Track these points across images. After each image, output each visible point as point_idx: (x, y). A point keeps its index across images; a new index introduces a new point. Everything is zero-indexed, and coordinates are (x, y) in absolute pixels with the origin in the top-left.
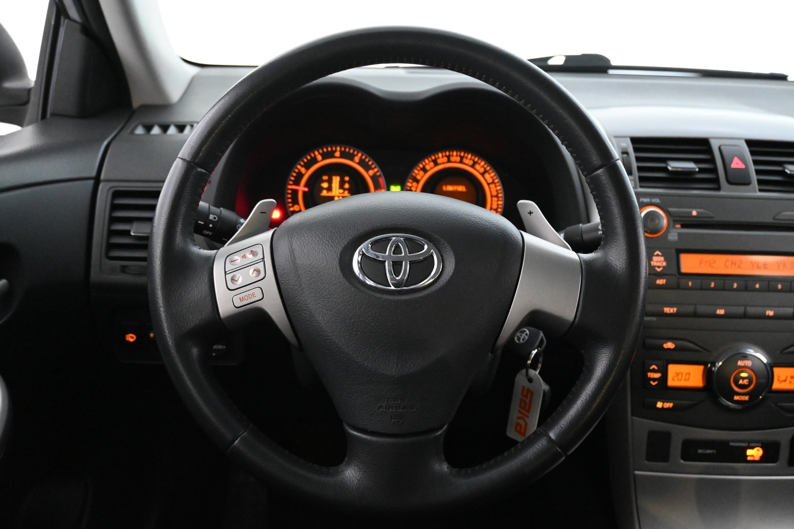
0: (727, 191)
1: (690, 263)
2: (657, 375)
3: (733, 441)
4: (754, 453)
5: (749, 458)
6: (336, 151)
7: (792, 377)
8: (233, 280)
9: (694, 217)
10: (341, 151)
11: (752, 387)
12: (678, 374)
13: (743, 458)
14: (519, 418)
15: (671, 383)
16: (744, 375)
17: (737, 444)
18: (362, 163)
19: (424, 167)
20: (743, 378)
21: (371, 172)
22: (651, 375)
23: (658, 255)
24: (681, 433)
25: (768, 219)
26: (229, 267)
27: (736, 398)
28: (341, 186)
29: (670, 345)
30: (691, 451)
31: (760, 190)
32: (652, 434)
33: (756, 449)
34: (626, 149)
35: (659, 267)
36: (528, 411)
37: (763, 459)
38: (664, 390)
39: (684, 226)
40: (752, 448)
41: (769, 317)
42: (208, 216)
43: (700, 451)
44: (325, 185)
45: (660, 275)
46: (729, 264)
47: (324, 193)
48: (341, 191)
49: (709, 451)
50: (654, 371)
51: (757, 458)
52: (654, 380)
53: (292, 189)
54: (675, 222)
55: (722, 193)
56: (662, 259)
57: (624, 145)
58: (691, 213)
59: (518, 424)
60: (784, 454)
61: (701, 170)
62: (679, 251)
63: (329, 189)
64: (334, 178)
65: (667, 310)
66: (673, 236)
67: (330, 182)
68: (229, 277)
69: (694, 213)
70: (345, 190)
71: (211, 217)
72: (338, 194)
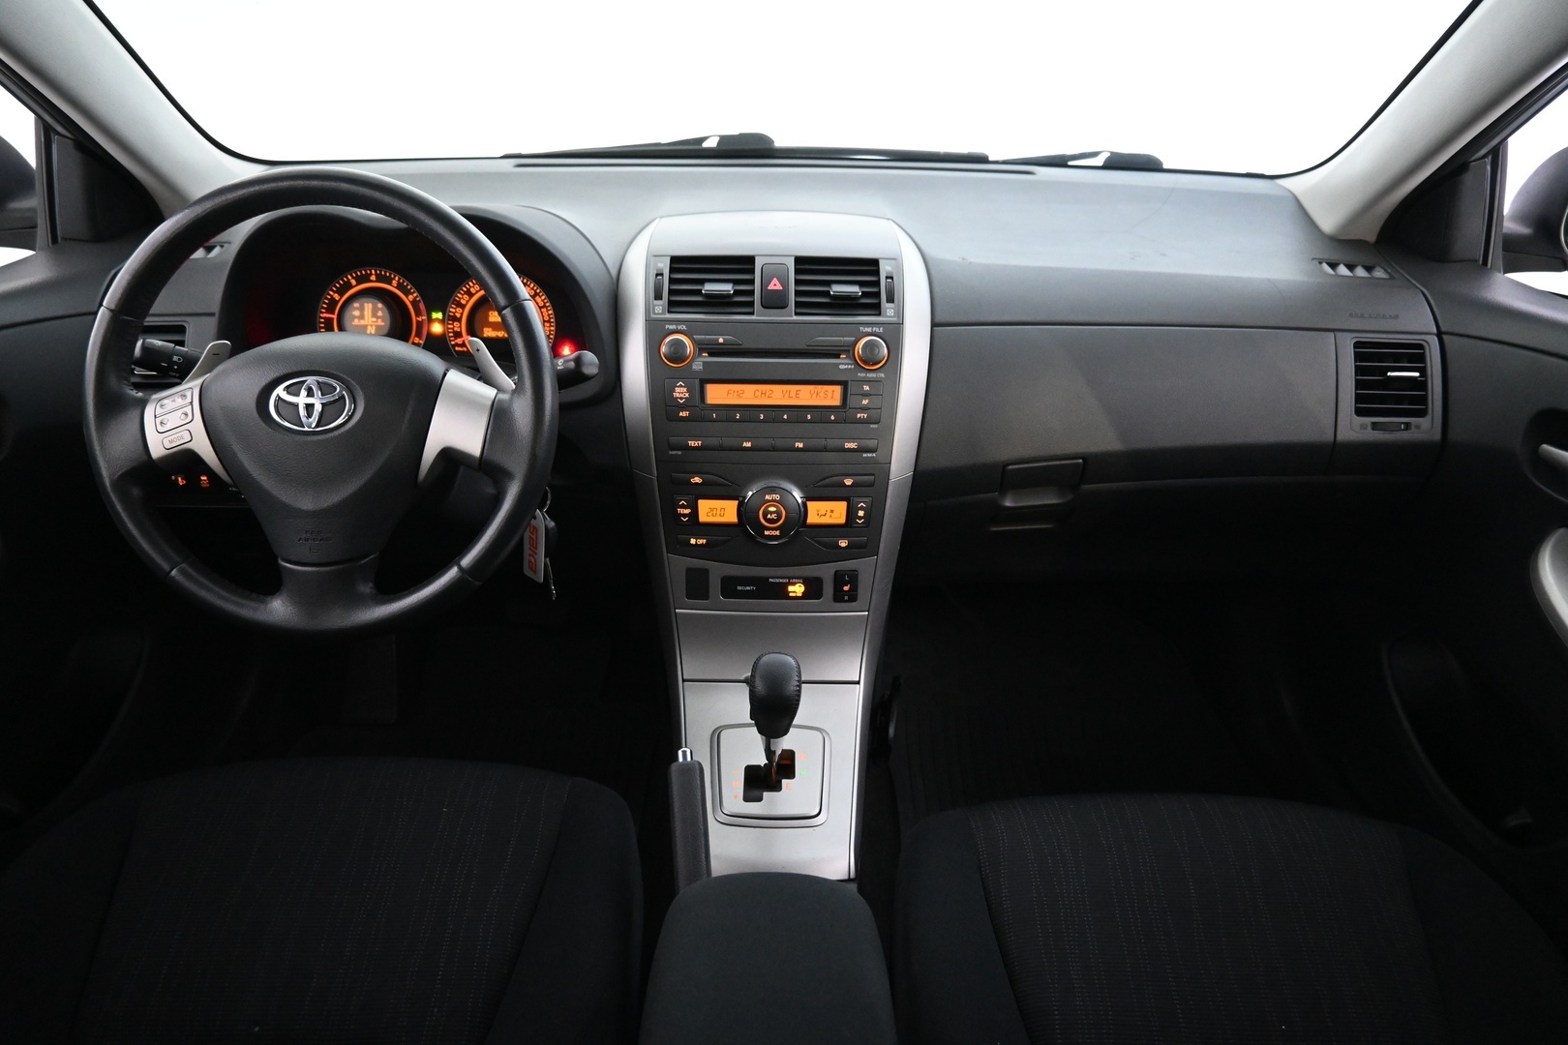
0: (760, 315)
1: (718, 394)
2: (687, 511)
3: (772, 578)
4: (797, 589)
5: (791, 594)
6: (371, 274)
7: (832, 511)
8: (162, 423)
9: (721, 344)
10: (376, 274)
11: (781, 522)
12: (712, 510)
13: (785, 595)
14: (530, 555)
15: (703, 518)
16: (772, 509)
17: (777, 581)
18: (400, 287)
19: (468, 290)
20: (771, 513)
21: (411, 297)
22: (681, 511)
23: (681, 386)
24: (718, 571)
25: (801, 346)
26: (159, 411)
27: (766, 533)
28: (374, 315)
29: (697, 480)
30: (730, 587)
31: (796, 314)
32: (689, 571)
33: (798, 585)
34: (662, 270)
35: (681, 398)
36: (536, 548)
37: (805, 596)
38: (695, 525)
39: (711, 354)
40: (794, 584)
41: (799, 450)
42: (172, 357)
43: (739, 588)
44: (357, 313)
45: (683, 407)
46: (758, 394)
47: (356, 322)
48: (374, 319)
49: (748, 588)
50: (683, 507)
51: (800, 595)
52: (685, 515)
53: (325, 318)
54: (701, 350)
55: (754, 317)
56: (685, 390)
57: (661, 265)
58: (718, 340)
59: (530, 561)
60: (828, 589)
61: (737, 293)
62: (704, 382)
63: (362, 317)
64: (366, 304)
65: (692, 443)
66: (698, 366)
67: (362, 309)
68: (158, 420)
69: (721, 340)
70: (378, 317)
71: (175, 358)
72: (370, 323)
